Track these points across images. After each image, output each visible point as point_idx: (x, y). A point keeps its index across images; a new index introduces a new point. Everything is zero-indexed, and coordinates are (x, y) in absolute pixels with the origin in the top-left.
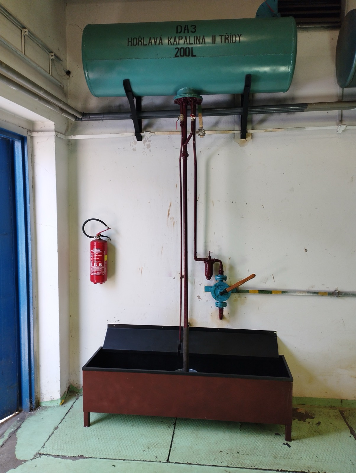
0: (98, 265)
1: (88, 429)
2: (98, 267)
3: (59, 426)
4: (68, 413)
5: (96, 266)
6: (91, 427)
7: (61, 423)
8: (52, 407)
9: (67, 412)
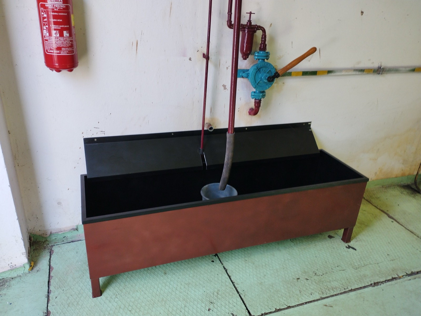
0: (61, 35)
1: (101, 299)
2: (61, 38)
3: (49, 308)
4: (52, 281)
5: (58, 35)
6: (104, 294)
7: (50, 302)
8: (15, 278)
9: (48, 278)
